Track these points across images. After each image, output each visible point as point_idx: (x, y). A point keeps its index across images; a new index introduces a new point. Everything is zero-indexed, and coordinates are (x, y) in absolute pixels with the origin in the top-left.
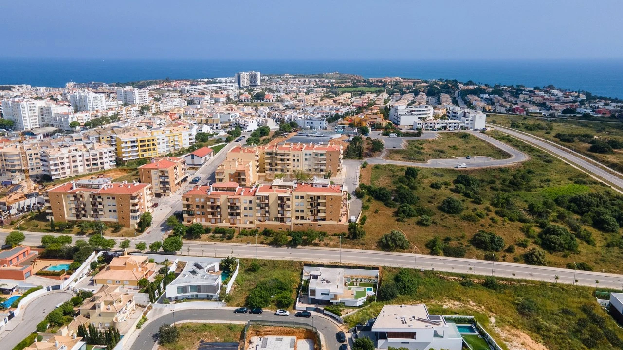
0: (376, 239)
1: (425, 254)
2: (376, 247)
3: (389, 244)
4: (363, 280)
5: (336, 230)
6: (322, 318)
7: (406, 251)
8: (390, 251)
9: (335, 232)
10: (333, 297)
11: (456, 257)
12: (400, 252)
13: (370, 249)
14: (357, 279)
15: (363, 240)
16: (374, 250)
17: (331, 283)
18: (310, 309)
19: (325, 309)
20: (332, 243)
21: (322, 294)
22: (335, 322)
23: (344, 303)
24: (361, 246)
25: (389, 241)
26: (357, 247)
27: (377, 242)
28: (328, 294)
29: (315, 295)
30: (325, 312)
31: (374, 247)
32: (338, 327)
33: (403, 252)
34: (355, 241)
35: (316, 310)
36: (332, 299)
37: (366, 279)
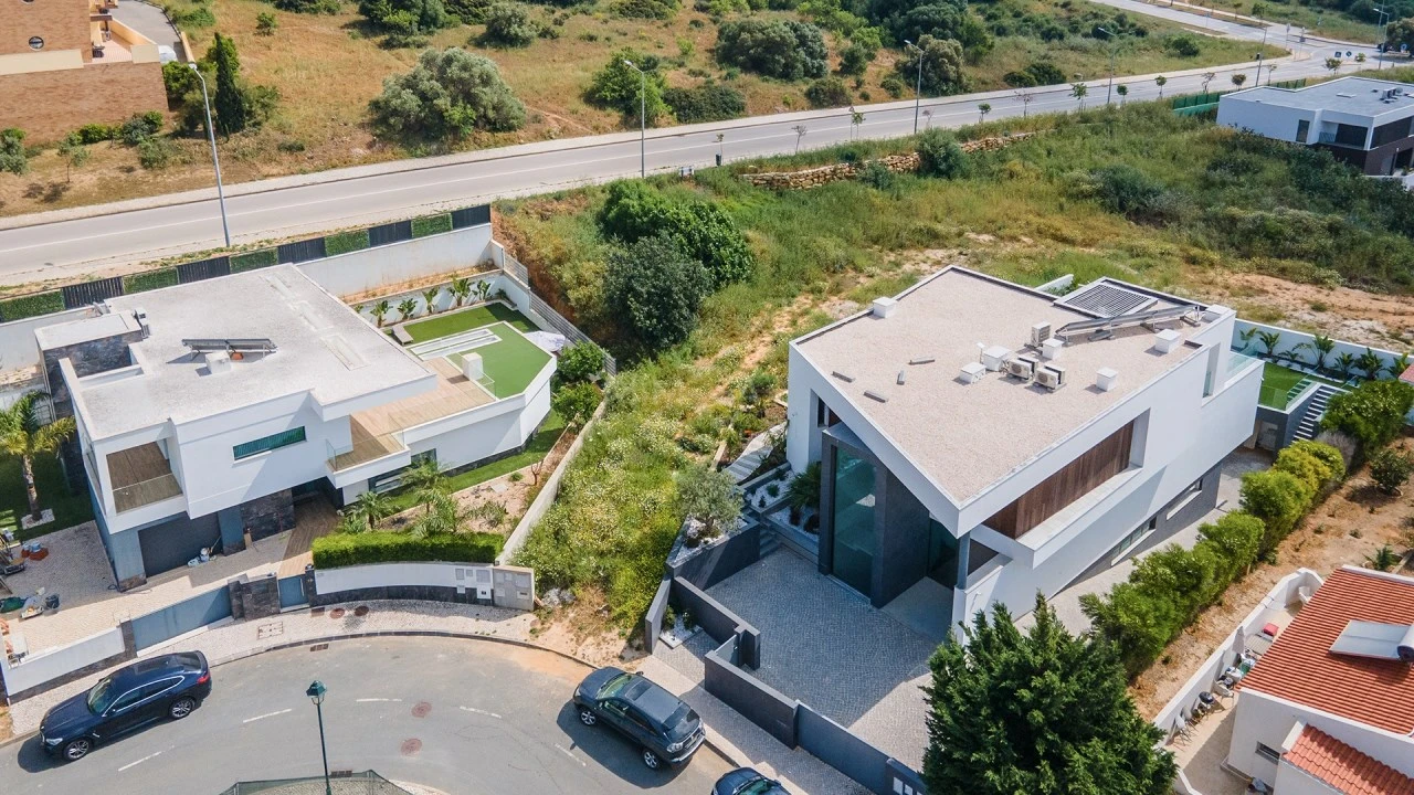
0: (358, 111)
1: (606, 132)
2: (370, 146)
3: (440, 114)
4: (421, 304)
5: (84, 105)
6: (320, 644)
7: (521, 133)
8: (450, 152)
9: (86, 123)
10: (345, 443)
11: (720, 119)
12: (496, 145)
13: (347, 163)
14: (384, 306)
15: (281, 129)
16: (365, 161)
17: (279, 353)
18: (170, 621)
19: (326, 561)
20: (84, 179)
21: (242, 451)
22: (461, 622)
23: (429, 457)
24: (286, 157)
25: (437, 96)
26: (266, 169)
27: (362, 126)
28: (298, 436)
29: (176, 490)
30: (328, 582)
31: (360, 151)
32: (518, 656)
33: (511, 142)
34: (240, 141)
35: (235, 604)
36: (340, 461)
37: (433, 293)
